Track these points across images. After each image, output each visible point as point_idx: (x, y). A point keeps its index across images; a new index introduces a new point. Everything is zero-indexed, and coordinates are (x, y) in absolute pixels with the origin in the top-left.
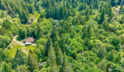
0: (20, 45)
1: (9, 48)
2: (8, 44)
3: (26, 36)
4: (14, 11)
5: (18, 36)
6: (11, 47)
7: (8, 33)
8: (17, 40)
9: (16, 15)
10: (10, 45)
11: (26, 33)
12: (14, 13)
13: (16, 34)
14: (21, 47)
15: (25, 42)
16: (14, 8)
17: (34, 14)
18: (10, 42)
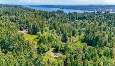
0: (52, 56)
1: (44, 55)
2: (45, 52)
3: (59, 51)
4: (61, 31)
5: (55, 49)
6: (45, 55)
7: (48, 45)
8: (52, 51)
9: (61, 34)
10: (46, 53)
11: (60, 49)
12: (60, 32)
13: (54, 47)
14: (51, 57)
15: (55, 55)
16: (62, 29)
17: (75, 37)
18: (47, 51)
